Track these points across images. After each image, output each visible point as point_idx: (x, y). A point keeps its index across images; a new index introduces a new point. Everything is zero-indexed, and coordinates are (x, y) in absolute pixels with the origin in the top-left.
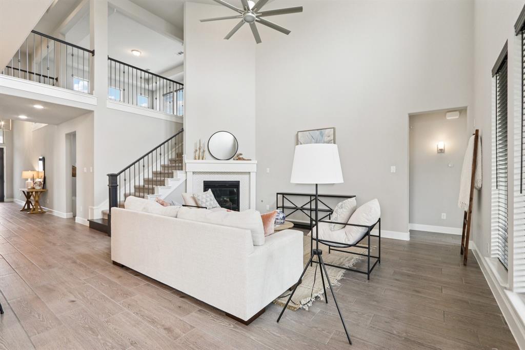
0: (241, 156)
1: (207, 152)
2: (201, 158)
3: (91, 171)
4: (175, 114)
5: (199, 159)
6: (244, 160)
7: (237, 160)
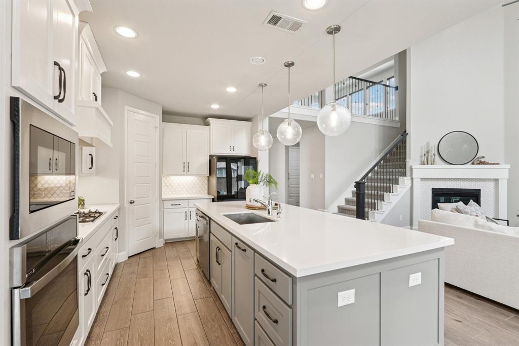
0: (483, 160)
1: (437, 157)
2: (429, 162)
3: (321, 177)
4: (391, 118)
5: (427, 164)
6: (488, 164)
7: (479, 164)
